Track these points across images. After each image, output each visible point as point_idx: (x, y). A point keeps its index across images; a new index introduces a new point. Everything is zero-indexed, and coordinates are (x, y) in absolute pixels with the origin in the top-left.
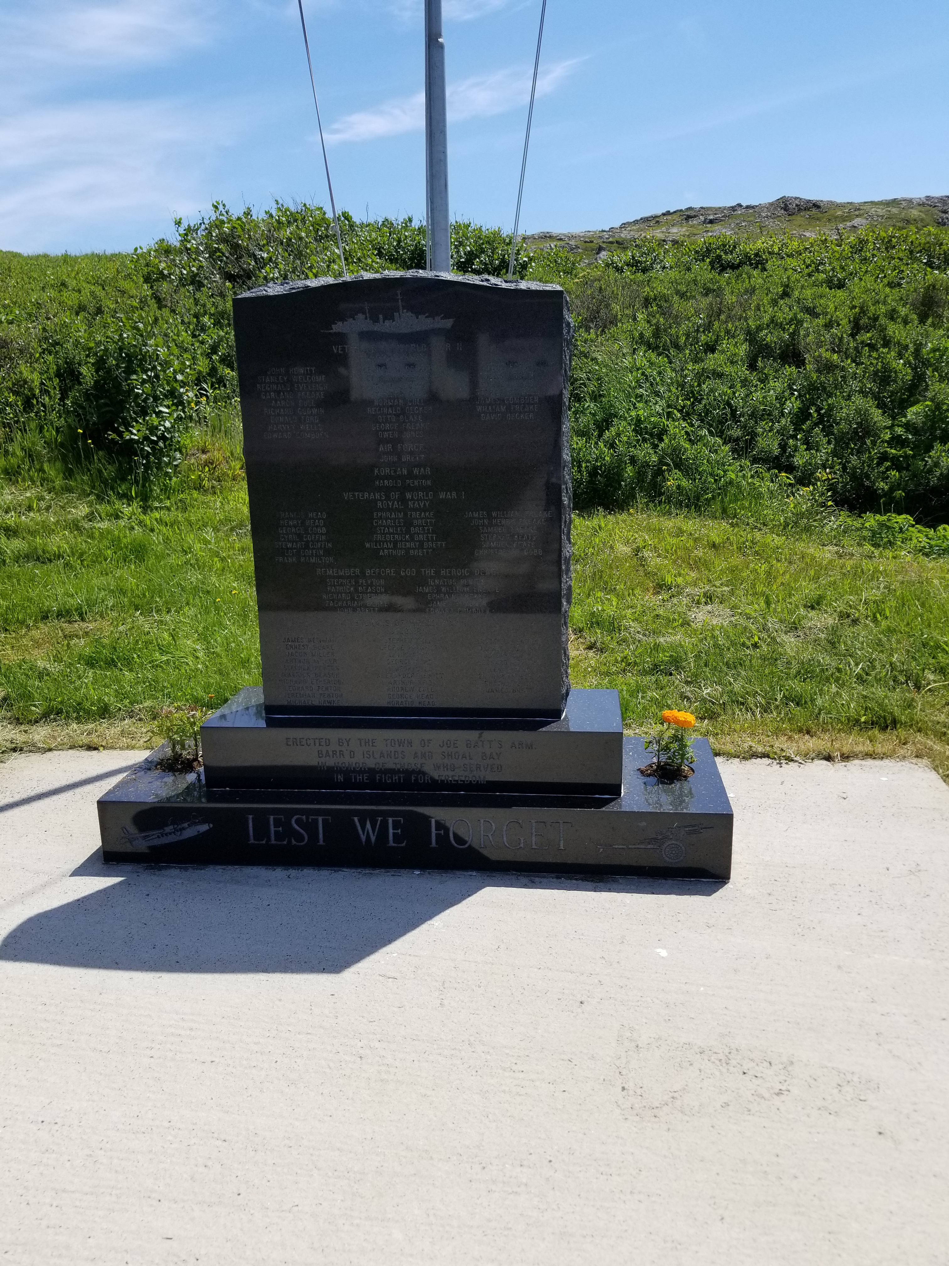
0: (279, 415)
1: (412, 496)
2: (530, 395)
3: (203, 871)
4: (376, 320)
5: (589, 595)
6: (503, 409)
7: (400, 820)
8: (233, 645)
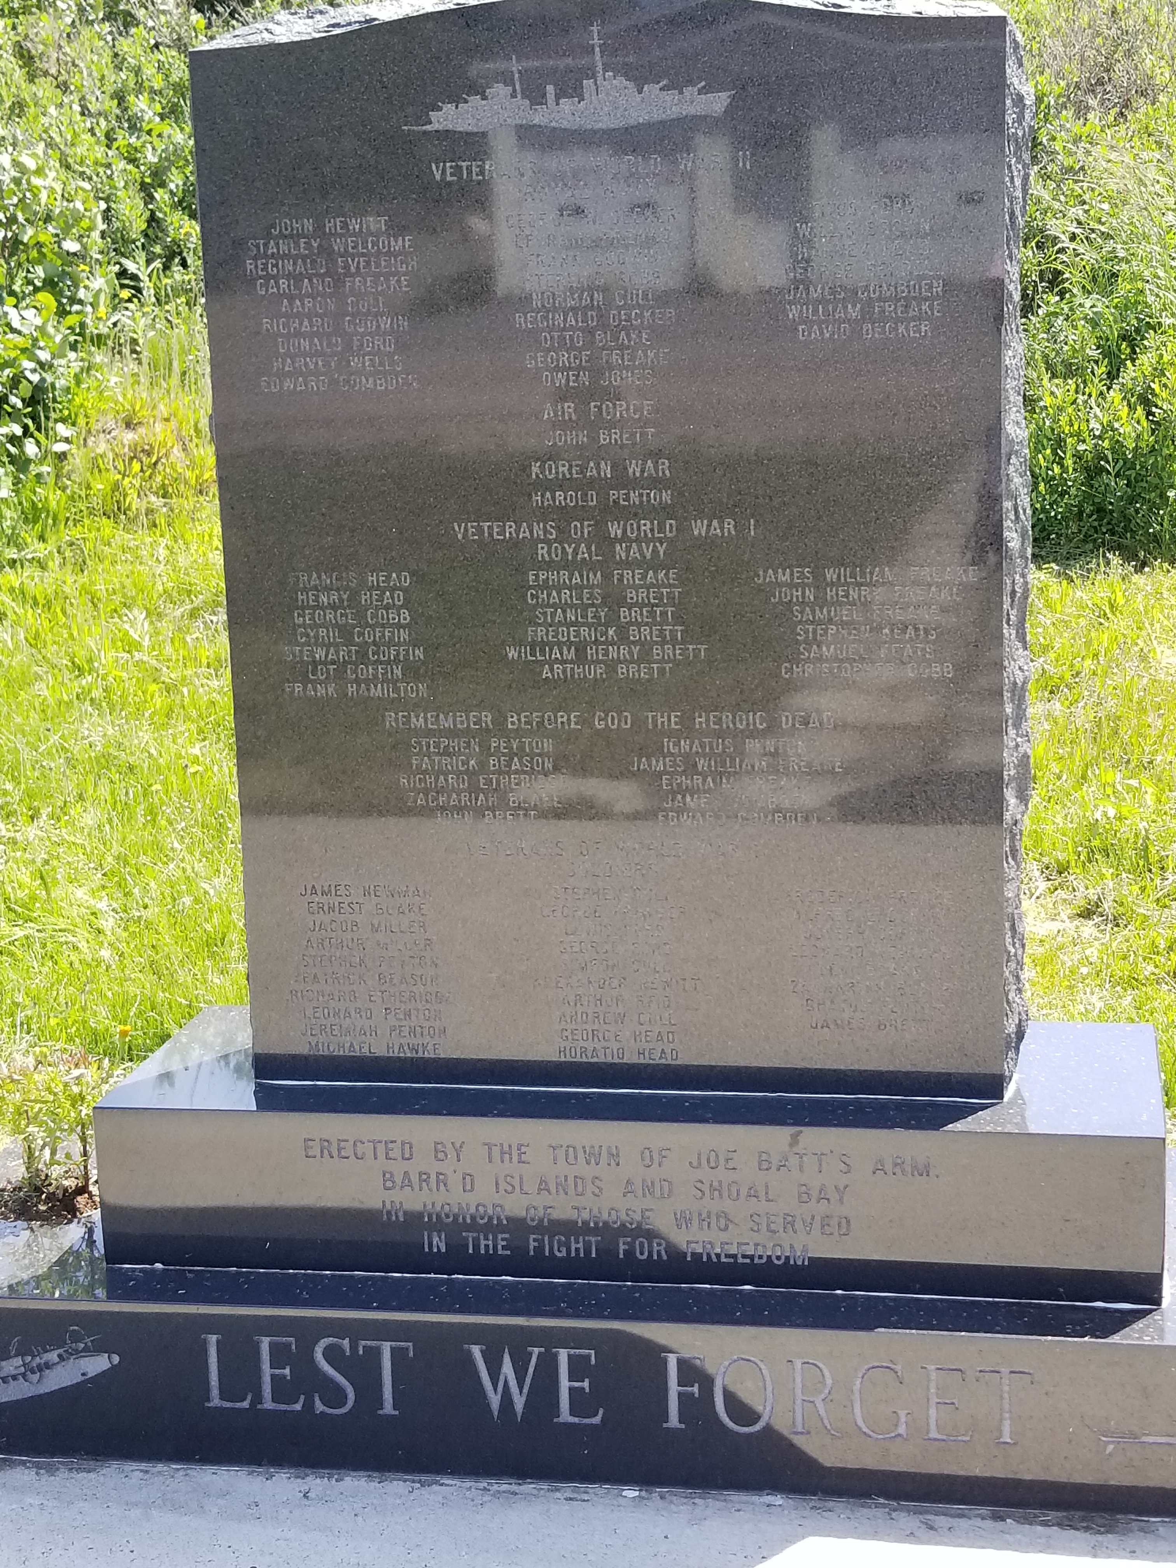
0: (298, 334)
1: (625, 531)
2: (921, 278)
3: (92, 1475)
4: (537, 98)
5: (1084, 777)
6: (854, 312)
7: (588, 1357)
8: (187, 900)
